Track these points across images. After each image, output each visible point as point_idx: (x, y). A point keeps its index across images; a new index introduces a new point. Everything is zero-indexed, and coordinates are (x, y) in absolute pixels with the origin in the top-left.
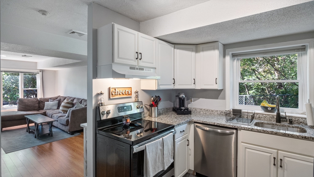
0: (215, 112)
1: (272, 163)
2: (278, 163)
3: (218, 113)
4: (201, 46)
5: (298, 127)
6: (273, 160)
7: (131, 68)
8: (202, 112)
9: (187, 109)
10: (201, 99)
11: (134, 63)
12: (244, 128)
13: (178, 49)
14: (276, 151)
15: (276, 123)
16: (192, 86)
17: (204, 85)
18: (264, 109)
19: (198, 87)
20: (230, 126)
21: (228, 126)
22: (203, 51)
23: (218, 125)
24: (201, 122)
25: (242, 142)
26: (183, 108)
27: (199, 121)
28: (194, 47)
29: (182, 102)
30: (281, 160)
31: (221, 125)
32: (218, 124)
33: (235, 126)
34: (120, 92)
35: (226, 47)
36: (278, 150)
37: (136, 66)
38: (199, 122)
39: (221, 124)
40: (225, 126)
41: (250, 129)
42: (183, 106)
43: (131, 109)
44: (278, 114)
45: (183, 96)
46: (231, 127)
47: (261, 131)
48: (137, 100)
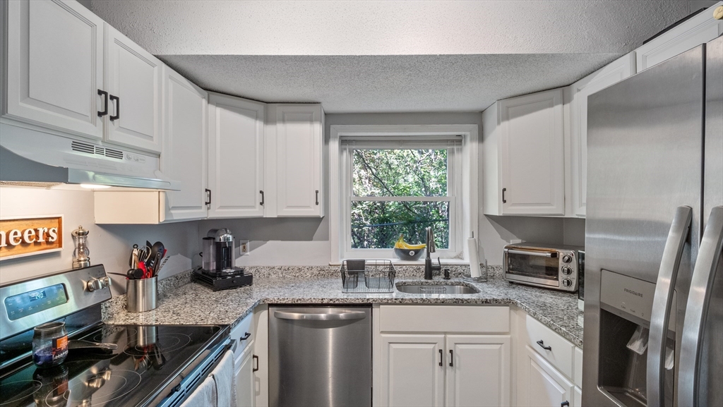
0: (306, 270)
1: (438, 360)
2: (447, 359)
3: (312, 273)
4: (279, 109)
5: (459, 284)
6: (438, 355)
7: (77, 146)
8: (274, 276)
9: (240, 272)
10: (270, 242)
11: (92, 129)
12: (386, 301)
13: (218, 105)
14: (443, 336)
15: (426, 281)
16: (257, 209)
17: (288, 207)
18: (402, 254)
19: (270, 212)
20: (357, 302)
21: (353, 302)
22: (284, 121)
23: (331, 302)
24: (290, 302)
25: (382, 332)
26: (228, 271)
27: (284, 299)
28: (260, 107)
29: (224, 254)
30: (451, 351)
31: (337, 302)
32: (331, 300)
33: (368, 299)
34: (11, 237)
35: (331, 119)
36: (445, 333)
37: (95, 139)
38: (284, 302)
39: (338, 300)
40: (348, 302)
41: (397, 302)
42: (229, 265)
43: (64, 297)
44: (428, 262)
45: (228, 239)
46: (361, 302)
47: (419, 301)
48: (82, 263)
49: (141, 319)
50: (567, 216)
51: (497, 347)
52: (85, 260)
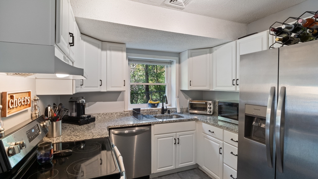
0: (114, 114)
1: (174, 142)
2: (177, 142)
3: (117, 115)
4: (108, 44)
5: (174, 115)
6: (174, 140)
7: (64, 58)
9: (89, 116)
12: (157, 123)
13: (84, 40)
14: (175, 133)
15: (162, 115)
16: (99, 88)
17: (112, 87)
18: (152, 105)
19: (103, 89)
20: (146, 124)
21: (145, 124)
22: (110, 50)
23: (137, 125)
24: (119, 127)
25: (155, 135)
26: (84, 116)
27: (117, 126)
28: (100, 43)
29: (81, 108)
30: (178, 139)
31: (139, 125)
32: (136, 124)
33: (150, 123)
34: (19, 101)
36: (176, 132)
38: (117, 127)
39: (139, 124)
40: (143, 124)
41: (161, 122)
42: (84, 114)
43: (39, 131)
44: (163, 107)
45: (83, 101)
46: (148, 124)
47: (168, 122)
48: (37, 114)
49: (55, 140)
50: (211, 90)
51: (192, 135)
52: (38, 113)
